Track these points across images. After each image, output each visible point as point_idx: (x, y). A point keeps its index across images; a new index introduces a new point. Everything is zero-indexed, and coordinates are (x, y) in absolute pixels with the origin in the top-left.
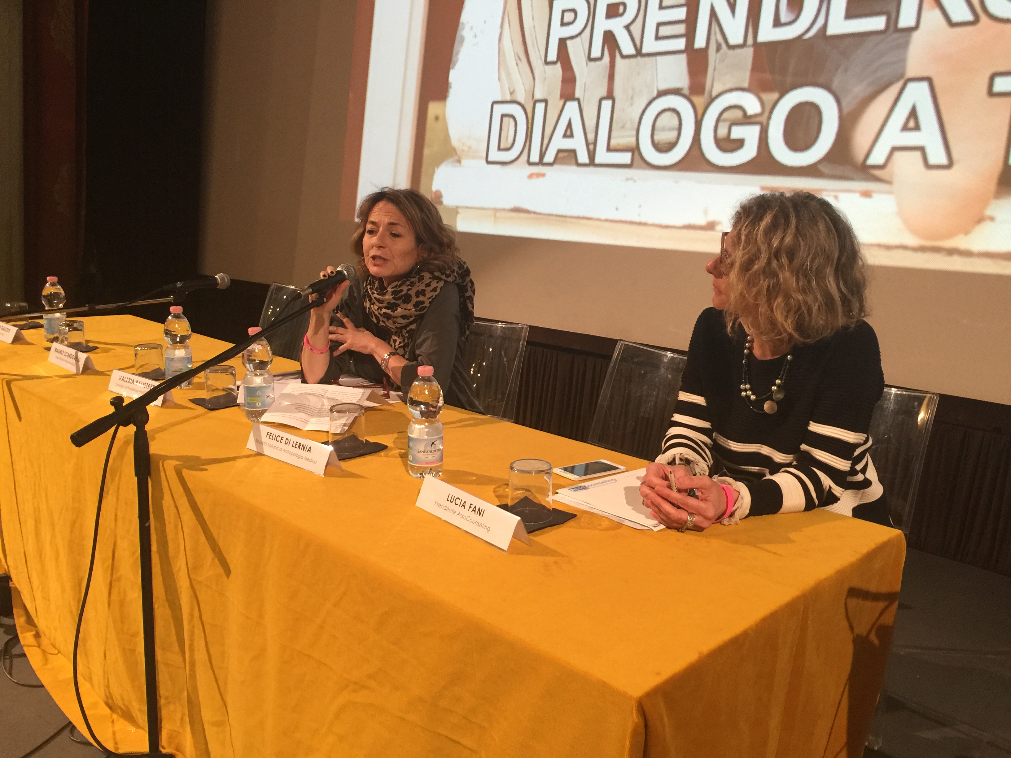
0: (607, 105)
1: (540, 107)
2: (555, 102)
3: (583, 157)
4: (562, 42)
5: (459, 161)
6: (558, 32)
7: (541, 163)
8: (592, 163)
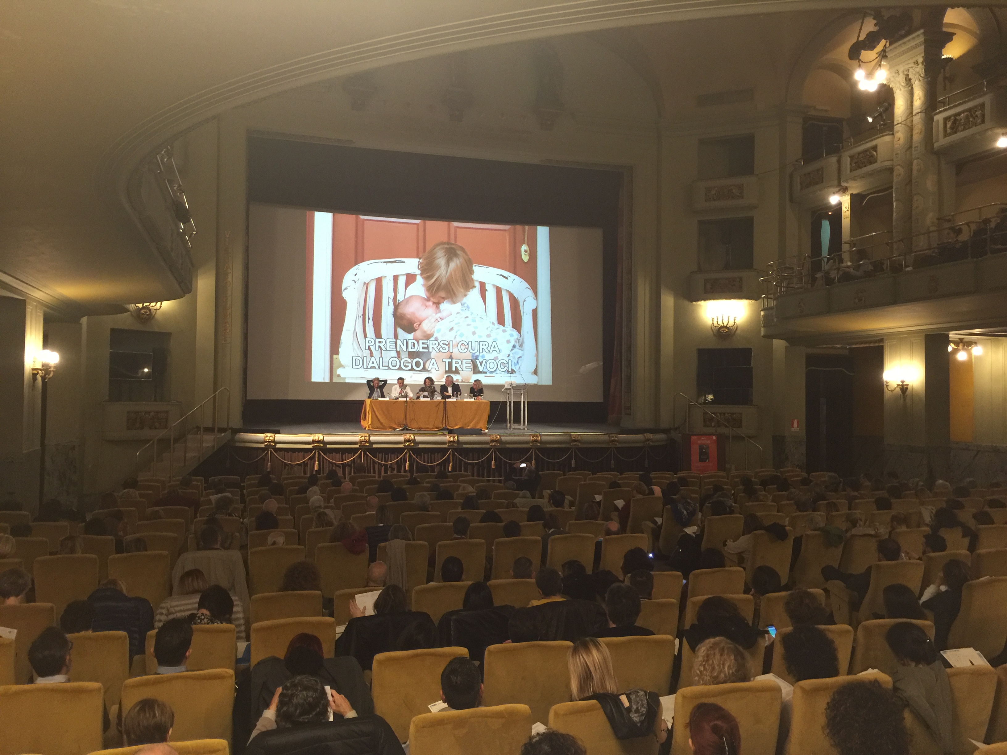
0: (381, 359)
1: (365, 358)
2: (369, 358)
3: (377, 367)
4: (369, 346)
5: (344, 368)
6: (367, 345)
7: (367, 368)
8: (379, 369)
